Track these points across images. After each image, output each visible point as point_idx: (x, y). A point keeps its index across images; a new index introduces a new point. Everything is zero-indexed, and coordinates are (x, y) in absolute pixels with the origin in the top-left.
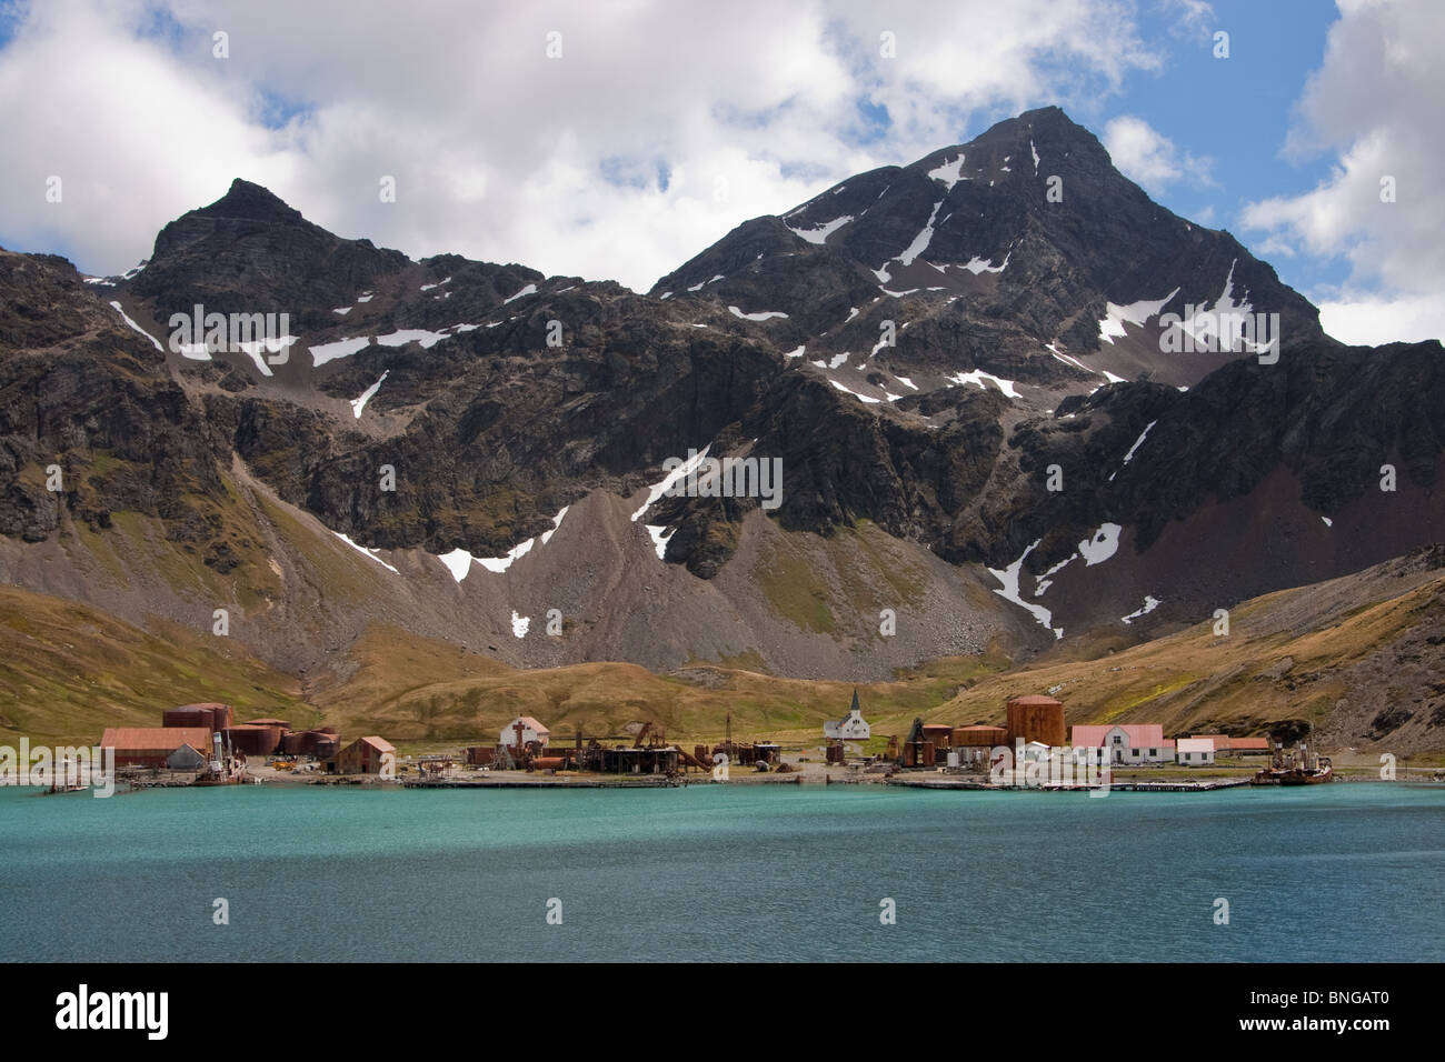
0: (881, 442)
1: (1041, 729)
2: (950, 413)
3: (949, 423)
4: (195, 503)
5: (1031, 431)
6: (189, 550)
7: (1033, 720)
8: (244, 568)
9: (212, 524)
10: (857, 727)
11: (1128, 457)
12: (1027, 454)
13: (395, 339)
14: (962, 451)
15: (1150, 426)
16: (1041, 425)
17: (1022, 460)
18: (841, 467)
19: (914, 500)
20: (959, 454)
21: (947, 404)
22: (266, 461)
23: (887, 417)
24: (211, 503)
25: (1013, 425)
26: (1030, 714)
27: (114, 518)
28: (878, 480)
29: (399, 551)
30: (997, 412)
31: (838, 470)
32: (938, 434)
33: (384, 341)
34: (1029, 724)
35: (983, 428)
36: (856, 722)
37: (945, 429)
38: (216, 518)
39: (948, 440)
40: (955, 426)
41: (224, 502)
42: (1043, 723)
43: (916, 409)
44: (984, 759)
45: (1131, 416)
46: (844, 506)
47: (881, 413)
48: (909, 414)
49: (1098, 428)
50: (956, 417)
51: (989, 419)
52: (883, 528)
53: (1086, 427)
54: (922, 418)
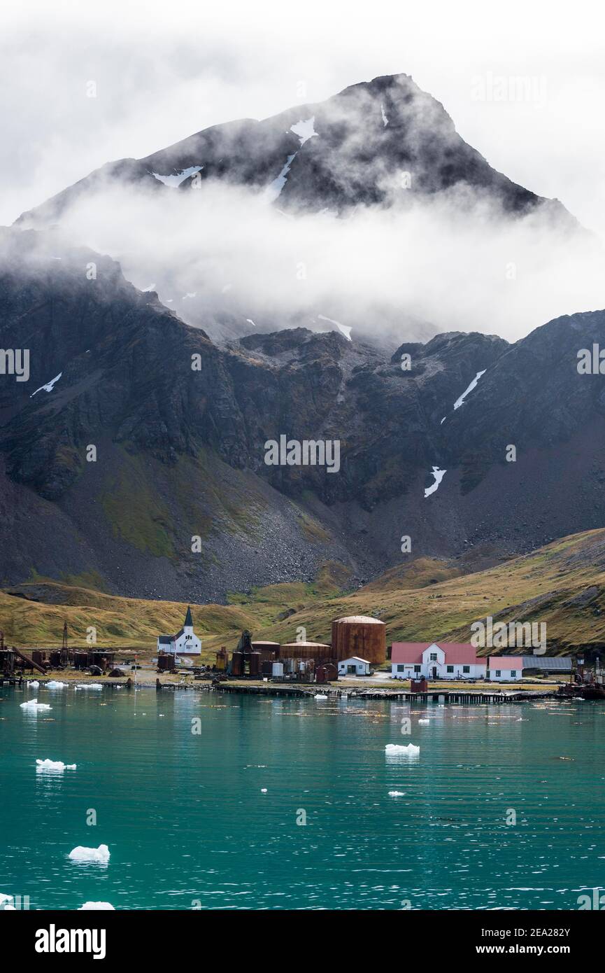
1: (364, 648)
2: (293, 354)
3: (291, 362)
5: (369, 374)
7: (356, 638)
10: (189, 643)
11: (459, 403)
12: (364, 395)
14: (301, 388)
15: (479, 375)
16: (378, 369)
17: (358, 401)
19: (254, 434)
20: (298, 392)
21: (289, 345)
23: (232, 353)
26: (354, 633)
28: (221, 413)
30: (337, 355)
32: (280, 373)
34: (353, 642)
36: (189, 638)
37: (287, 367)
40: (295, 367)
42: (366, 642)
43: (260, 349)
44: (307, 670)
45: (463, 365)
46: (187, 437)
47: (226, 350)
48: (250, 352)
49: (431, 375)
50: (297, 358)
51: (329, 361)
52: (223, 460)
53: (420, 373)
54: (265, 357)
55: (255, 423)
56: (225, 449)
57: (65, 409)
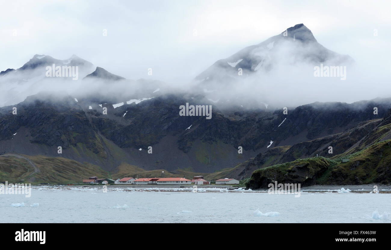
0: (226, 124)
4: (91, 141)
5: (261, 120)
6: (90, 150)
8: (100, 153)
11: (279, 126)
12: (259, 125)
14: (244, 125)
16: (264, 118)
17: (257, 127)
19: (231, 136)
22: (104, 131)
25: (258, 118)
27: (78, 144)
29: (129, 148)
33: (128, 103)
35: (252, 119)
38: (95, 144)
39: (240, 123)
40: (243, 120)
41: (96, 140)
45: (281, 117)
49: (275, 119)
52: (223, 142)
57: (191, 133)
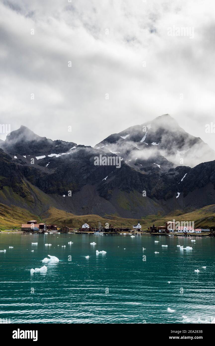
0: (138, 176)
2: (150, 171)
3: (150, 173)
4: (17, 185)
5: (164, 175)
6: (17, 193)
8: (27, 197)
9: (21, 189)
10: (139, 226)
11: (182, 180)
12: (164, 179)
13: (51, 155)
14: (152, 178)
15: (186, 174)
16: (166, 174)
17: (163, 180)
18: (131, 180)
19: (144, 187)
20: (152, 179)
21: (149, 170)
22: (29, 177)
23: (139, 172)
24: (21, 185)
25: (161, 174)
27: (4, 187)
28: (137, 183)
29: (53, 194)
30: (158, 171)
31: (130, 181)
32: (148, 175)
33: (49, 156)
35: (156, 174)
36: (139, 225)
37: (149, 174)
38: (22, 188)
39: (150, 176)
40: (151, 174)
41: (23, 185)
43: (144, 171)
44: (165, 231)
45: (183, 173)
46: (132, 188)
47: (138, 171)
48: (142, 171)
49: (176, 175)
50: (151, 172)
51: (157, 173)
52: (138, 192)
53: (174, 174)
54: (145, 172)
55: (144, 185)
56: (139, 190)
57: (109, 183)
